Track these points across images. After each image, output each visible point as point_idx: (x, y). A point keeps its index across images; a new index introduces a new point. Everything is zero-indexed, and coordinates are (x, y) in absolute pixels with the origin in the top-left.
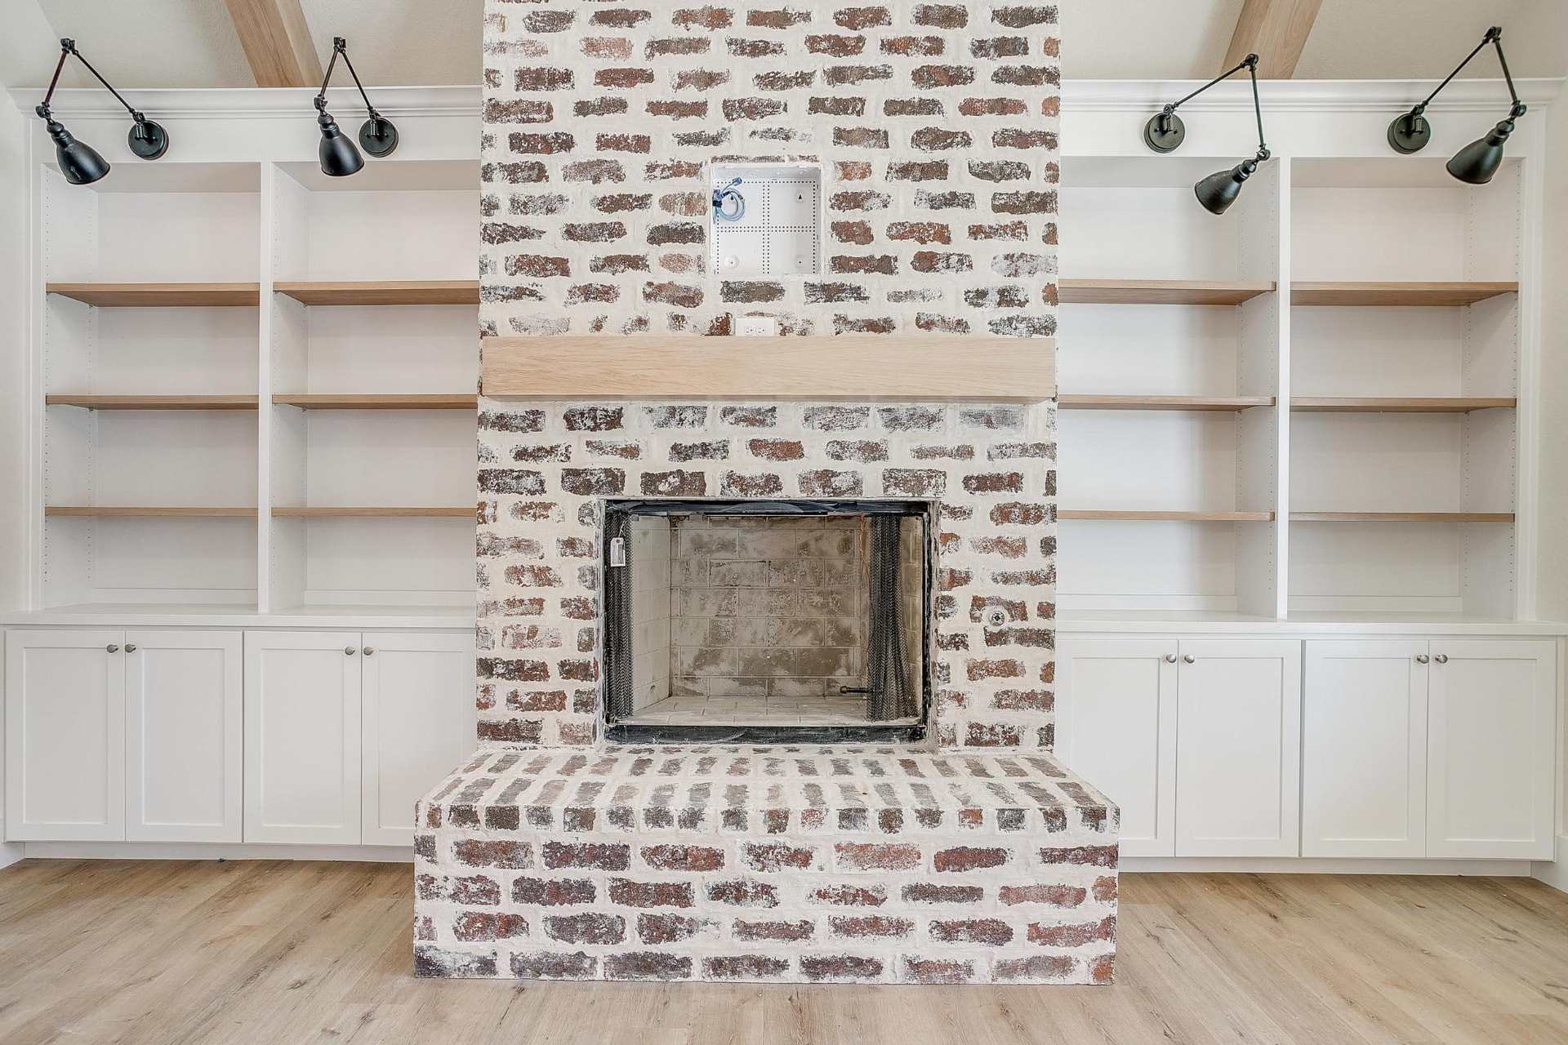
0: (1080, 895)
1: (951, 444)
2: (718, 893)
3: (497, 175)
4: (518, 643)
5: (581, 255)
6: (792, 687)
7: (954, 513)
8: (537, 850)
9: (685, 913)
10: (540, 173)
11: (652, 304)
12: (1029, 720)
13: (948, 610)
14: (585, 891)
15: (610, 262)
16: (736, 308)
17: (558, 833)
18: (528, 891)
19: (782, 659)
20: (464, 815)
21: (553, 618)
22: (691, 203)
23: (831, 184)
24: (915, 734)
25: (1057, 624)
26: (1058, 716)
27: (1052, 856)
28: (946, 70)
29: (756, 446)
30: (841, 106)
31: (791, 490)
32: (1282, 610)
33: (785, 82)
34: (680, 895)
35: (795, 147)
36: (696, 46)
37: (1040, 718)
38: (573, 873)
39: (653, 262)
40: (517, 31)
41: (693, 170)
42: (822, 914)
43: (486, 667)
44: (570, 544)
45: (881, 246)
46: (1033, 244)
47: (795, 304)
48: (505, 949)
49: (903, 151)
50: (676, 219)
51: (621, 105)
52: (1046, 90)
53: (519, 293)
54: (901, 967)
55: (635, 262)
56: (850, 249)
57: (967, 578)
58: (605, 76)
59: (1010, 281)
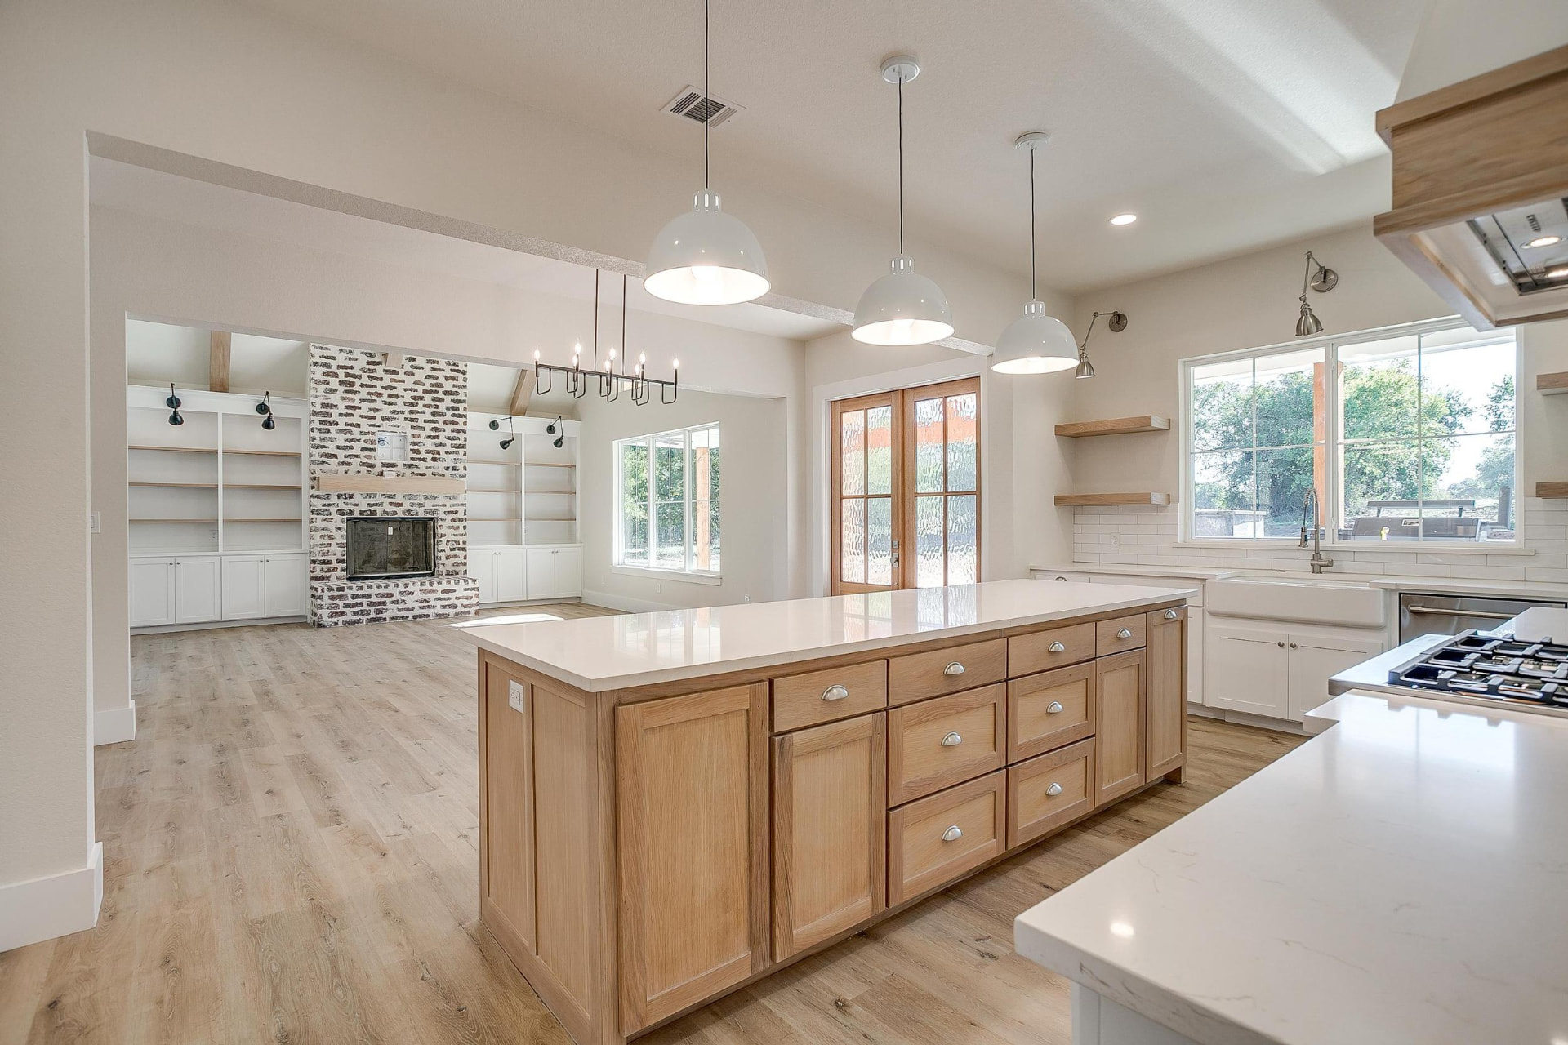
0: (472, 598)
1: (441, 504)
2: (393, 602)
3: (315, 431)
4: (324, 555)
5: (341, 454)
7: (441, 520)
8: (349, 596)
9: (385, 607)
10: (329, 431)
11: (362, 467)
12: (461, 568)
13: (440, 544)
14: (361, 604)
15: (350, 456)
16: (385, 469)
18: (347, 606)
21: (334, 547)
22: (372, 442)
23: (410, 439)
24: (432, 575)
25: (468, 547)
26: (467, 567)
27: (465, 590)
28: (439, 413)
29: (390, 504)
30: (412, 420)
31: (400, 515)
32: (524, 542)
33: (398, 413)
34: (384, 603)
35: (400, 429)
36: (374, 401)
37: (464, 568)
38: (359, 600)
39: (362, 456)
40: (321, 392)
41: (373, 434)
42: (417, 605)
43: (314, 562)
44: (339, 528)
45: (422, 456)
46: (461, 456)
47: (401, 468)
48: (340, 620)
49: (428, 432)
50: (368, 446)
51: (352, 415)
52: (464, 419)
53: (323, 462)
54: (434, 615)
55: (357, 456)
56: (415, 456)
57: (445, 535)
58: (347, 407)
59: (455, 465)
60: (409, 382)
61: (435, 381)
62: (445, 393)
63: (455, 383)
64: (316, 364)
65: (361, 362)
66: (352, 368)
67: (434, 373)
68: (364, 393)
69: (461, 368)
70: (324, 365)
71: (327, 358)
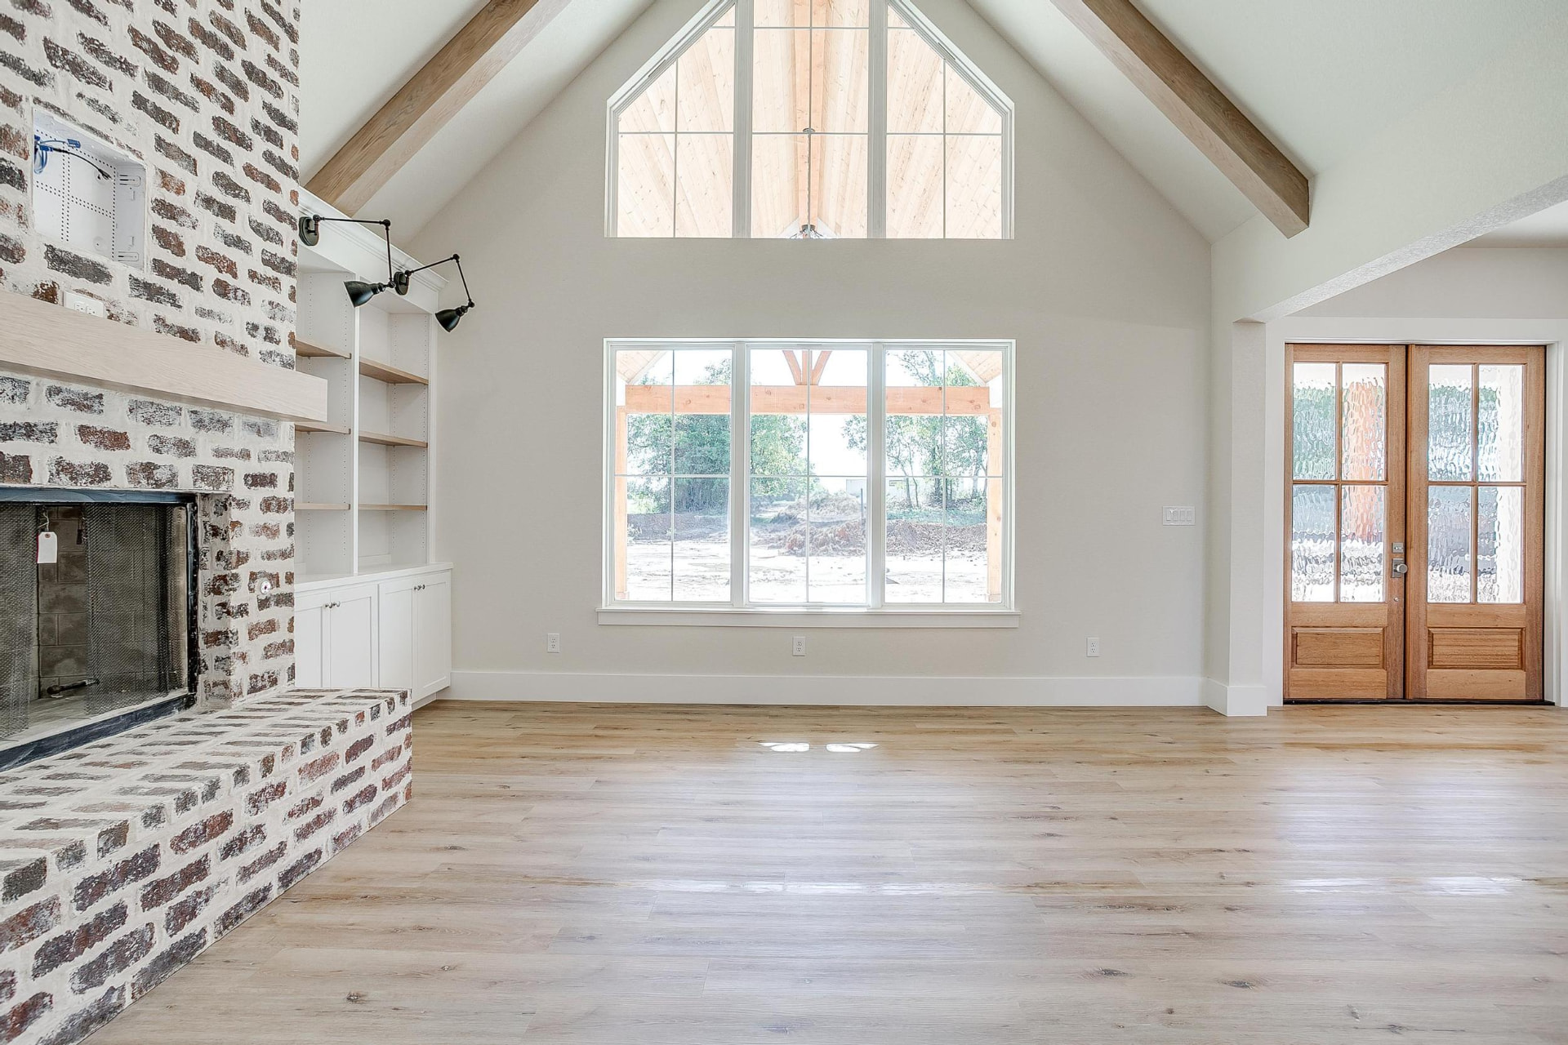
0: (399, 750)
1: (237, 449)
2: (227, 851)
7: (239, 504)
8: (67, 898)
9: (204, 885)
12: (283, 663)
13: (236, 585)
14: (117, 916)
16: (63, 279)
17: (92, 865)
18: (53, 955)
23: (153, 190)
24: (186, 703)
27: (390, 730)
28: (235, 130)
29: (84, 432)
30: (160, 116)
31: (119, 480)
32: (355, 566)
33: (109, 59)
34: (200, 869)
35: (121, 133)
37: (288, 660)
38: (103, 905)
41: (11, 100)
42: (291, 831)
45: (189, 263)
46: (284, 297)
47: (119, 289)
49: (207, 184)
54: (330, 846)
56: (167, 257)
57: (246, 557)
59: (271, 322)
63: (272, 51)
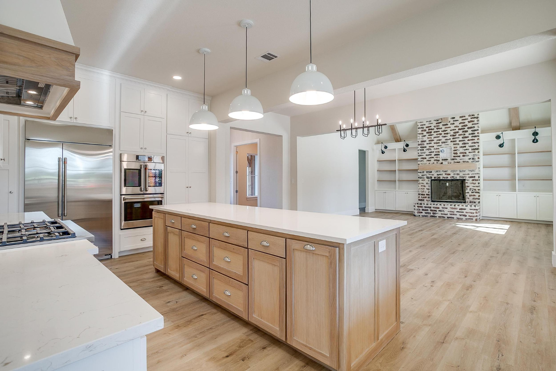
0: (474, 213)
1: (467, 173)
2: (439, 211)
3: (419, 150)
4: (422, 192)
5: (428, 157)
6: (454, 199)
7: (467, 180)
8: (424, 207)
9: (436, 212)
10: (423, 150)
11: (435, 161)
12: (477, 201)
13: (467, 190)
14: (428, 210)
15: (430, 158)
16: (443, 161)
17: (425, 205)
18: (423, 210)
19: (452, 196)
20: (418, 204)
21: (425, 190)
22: (438, 152)
23: (453, 149)
24: (465, 202)
26: (481, 200)
27: (470, 209)
28: (466, 137)
29: (445, 174)
30: (454, 141)
31: (449, 178)
32: (517, 191)
33: (448, 140)
34: (436, 211)
35: (449, 146)
36: (439, 137)
37: (479, 201)
38: (427, 209)
39: (435, 158)
40: (421, 137)
41: (438, 149)
42: (449, 213)
43: (419, 194)
44: (427, 183)
45: (458, 155)
46: (476, 153)
47: (449, 160)
48: (421, 214)
49: (461, 145)
50: (437, 153)
51: (431, 143)
52: (478, 137)
53: (422, 161)
54: (456, 218)
55: (433, 158)
56: (455, 155)
57: (469, 187)
58: (429, 141)
59: (474, 157)
60: (452, 127)
61: (464, 124)
62: (468, 128)
63: (473, 123)
64: (419, 128)
65: (434, 123)
66: (431, 127)
67: (463, 121)
68: (435, 135)
69: (476, 116)
70: (422, 128)
71: (422, 125)
